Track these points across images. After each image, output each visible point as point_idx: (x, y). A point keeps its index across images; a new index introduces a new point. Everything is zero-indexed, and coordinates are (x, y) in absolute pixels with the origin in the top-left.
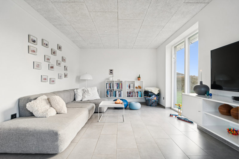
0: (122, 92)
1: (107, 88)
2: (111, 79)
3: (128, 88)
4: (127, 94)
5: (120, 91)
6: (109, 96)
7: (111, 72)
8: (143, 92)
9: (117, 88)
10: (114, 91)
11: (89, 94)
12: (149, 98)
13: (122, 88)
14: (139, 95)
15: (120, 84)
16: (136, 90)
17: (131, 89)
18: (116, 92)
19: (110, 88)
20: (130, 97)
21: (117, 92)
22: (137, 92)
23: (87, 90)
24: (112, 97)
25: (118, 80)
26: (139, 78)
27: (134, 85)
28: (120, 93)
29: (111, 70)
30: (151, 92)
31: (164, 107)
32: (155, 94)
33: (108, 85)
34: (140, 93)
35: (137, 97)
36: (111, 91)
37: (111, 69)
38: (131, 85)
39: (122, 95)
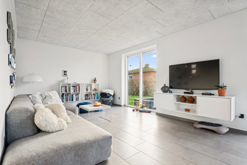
0: (80, 95)
1: (62, 92)
2: (66, 82)
3: (86, 91)
4: (85, 97)
5: (77, 94)
6: (65, 101)
7: (65, 73)
8: (99, 94)
9: (74, 91)
10: (70, 94)
11: (52, 100)
12: (107, 99)
13: (79, 91)
14: (96, 97)
15: (77, 87)
16: (93, 92)
17: (88, 92)
18: (72, 95)
19: (66, 91)
20: (87, 100)
21: (74, 96)
22: (94, 94)
23: (48, 95)
24: (68, 102)
25: (74, 83)
26: (95, 81)
27: (91, 88)
28: (77, 96)
29: (65, 72)
30: (108, 94)
31: (120, 106)
32: (112, 95)
33: (63, 88)
34: (96, 95)
35: (94, 99)
36: (67, 95)
37: (65, 70)
38: (89, 88)
39: (80, 99)
